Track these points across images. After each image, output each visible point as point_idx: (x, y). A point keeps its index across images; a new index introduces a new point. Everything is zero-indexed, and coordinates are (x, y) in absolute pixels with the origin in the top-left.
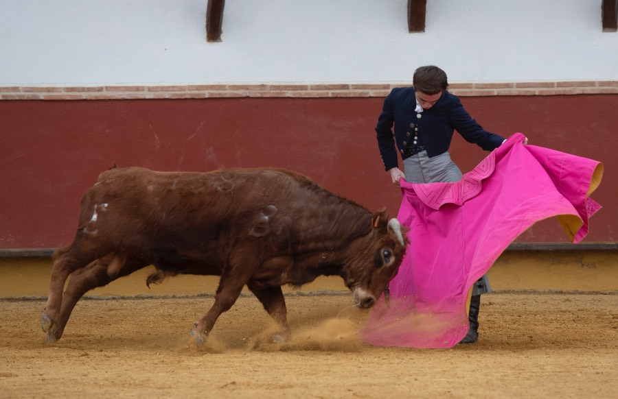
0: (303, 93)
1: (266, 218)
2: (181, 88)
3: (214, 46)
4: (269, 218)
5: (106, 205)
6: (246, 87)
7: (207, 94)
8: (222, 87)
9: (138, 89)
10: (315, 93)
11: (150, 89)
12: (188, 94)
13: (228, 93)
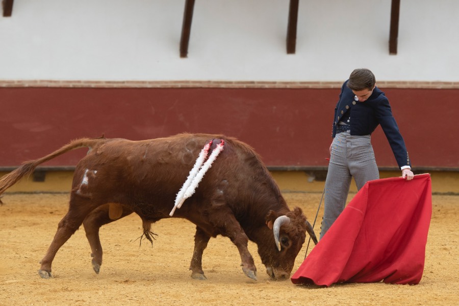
0: (230, 86)
1: (222, 192)
2: (166, 82)
3: (184, 60)
4: (223, 191)
5: (96, 172)
6: (200, 82)
7: (179, 85)
8: (187, 82)
9: (143, 82)
10: (237, 86)
11: (150, 83)
12: (170, 85)
13: (191, 85)
